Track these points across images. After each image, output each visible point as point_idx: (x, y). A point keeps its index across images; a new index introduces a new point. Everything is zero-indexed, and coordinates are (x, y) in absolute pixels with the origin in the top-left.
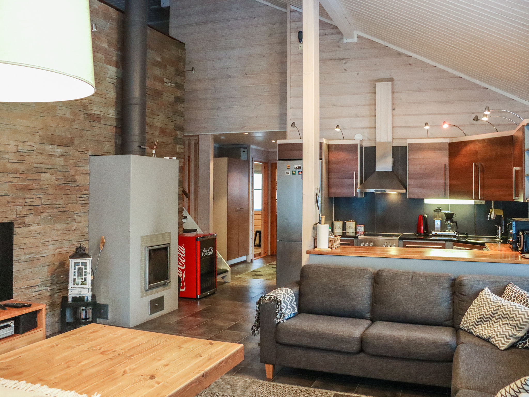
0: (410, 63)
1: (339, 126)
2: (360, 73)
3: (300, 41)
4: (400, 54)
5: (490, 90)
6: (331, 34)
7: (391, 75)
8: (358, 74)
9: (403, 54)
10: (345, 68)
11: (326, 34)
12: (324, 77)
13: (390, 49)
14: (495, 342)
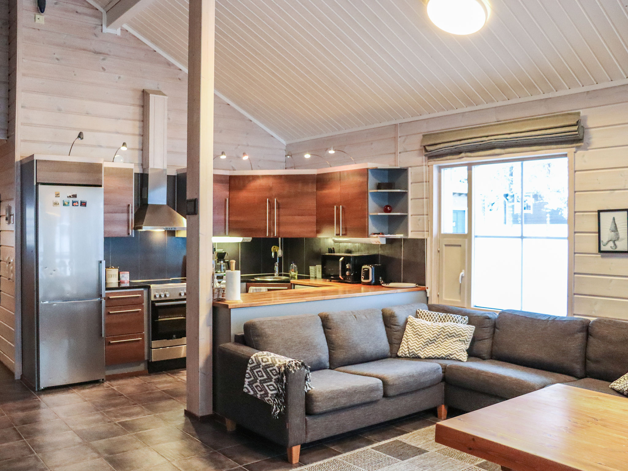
0: (180, 78)
1: (126, 143)
2: (122, 76)
3: (43, 10)
4: (169, 64)
5: (254, 123)
6: (86, 14)
7: (158, 88)
8: (119, 78)
9: (173, 65)
10: (103, 67)
11: (77, 12)
12: (74, 72)
13: (159, 55)
14: (458, 358)
